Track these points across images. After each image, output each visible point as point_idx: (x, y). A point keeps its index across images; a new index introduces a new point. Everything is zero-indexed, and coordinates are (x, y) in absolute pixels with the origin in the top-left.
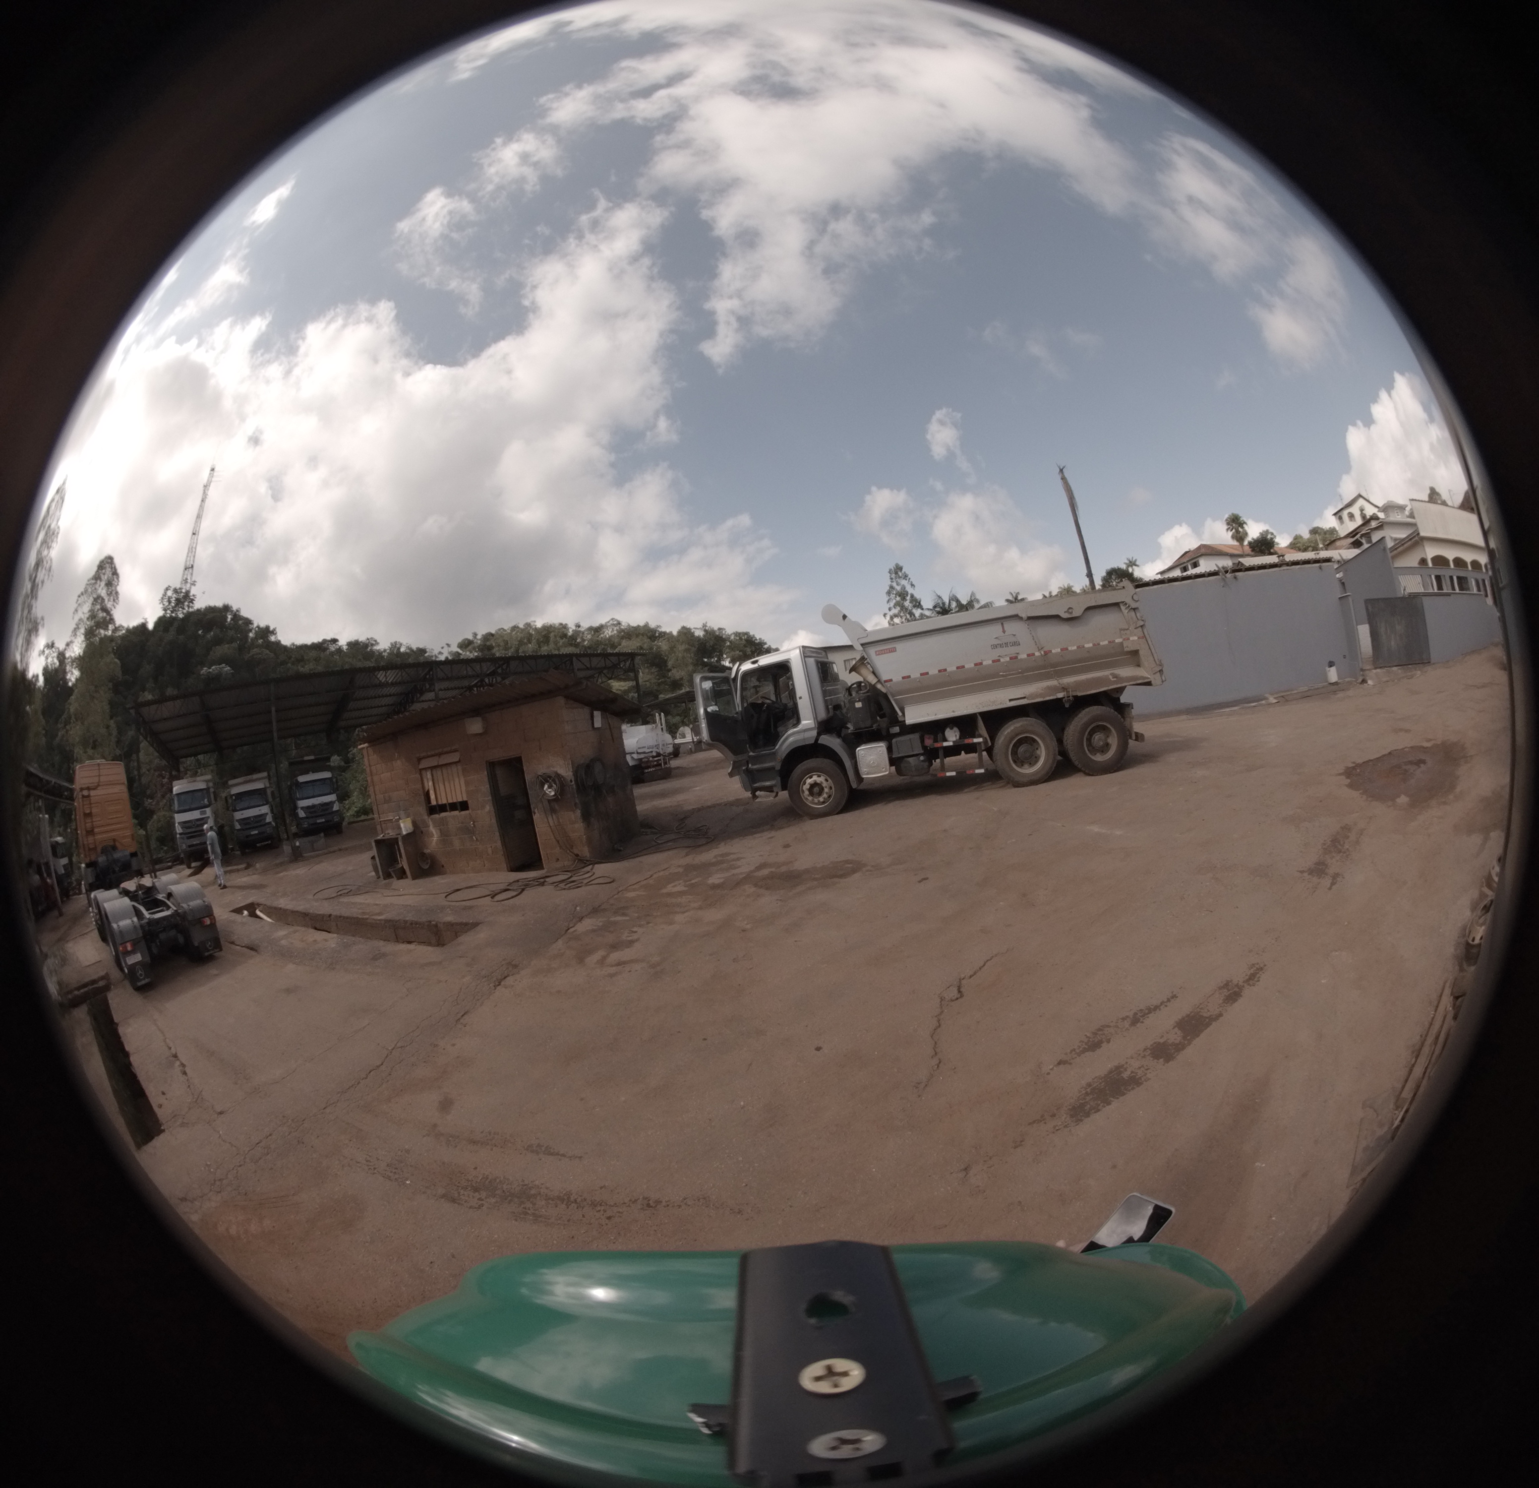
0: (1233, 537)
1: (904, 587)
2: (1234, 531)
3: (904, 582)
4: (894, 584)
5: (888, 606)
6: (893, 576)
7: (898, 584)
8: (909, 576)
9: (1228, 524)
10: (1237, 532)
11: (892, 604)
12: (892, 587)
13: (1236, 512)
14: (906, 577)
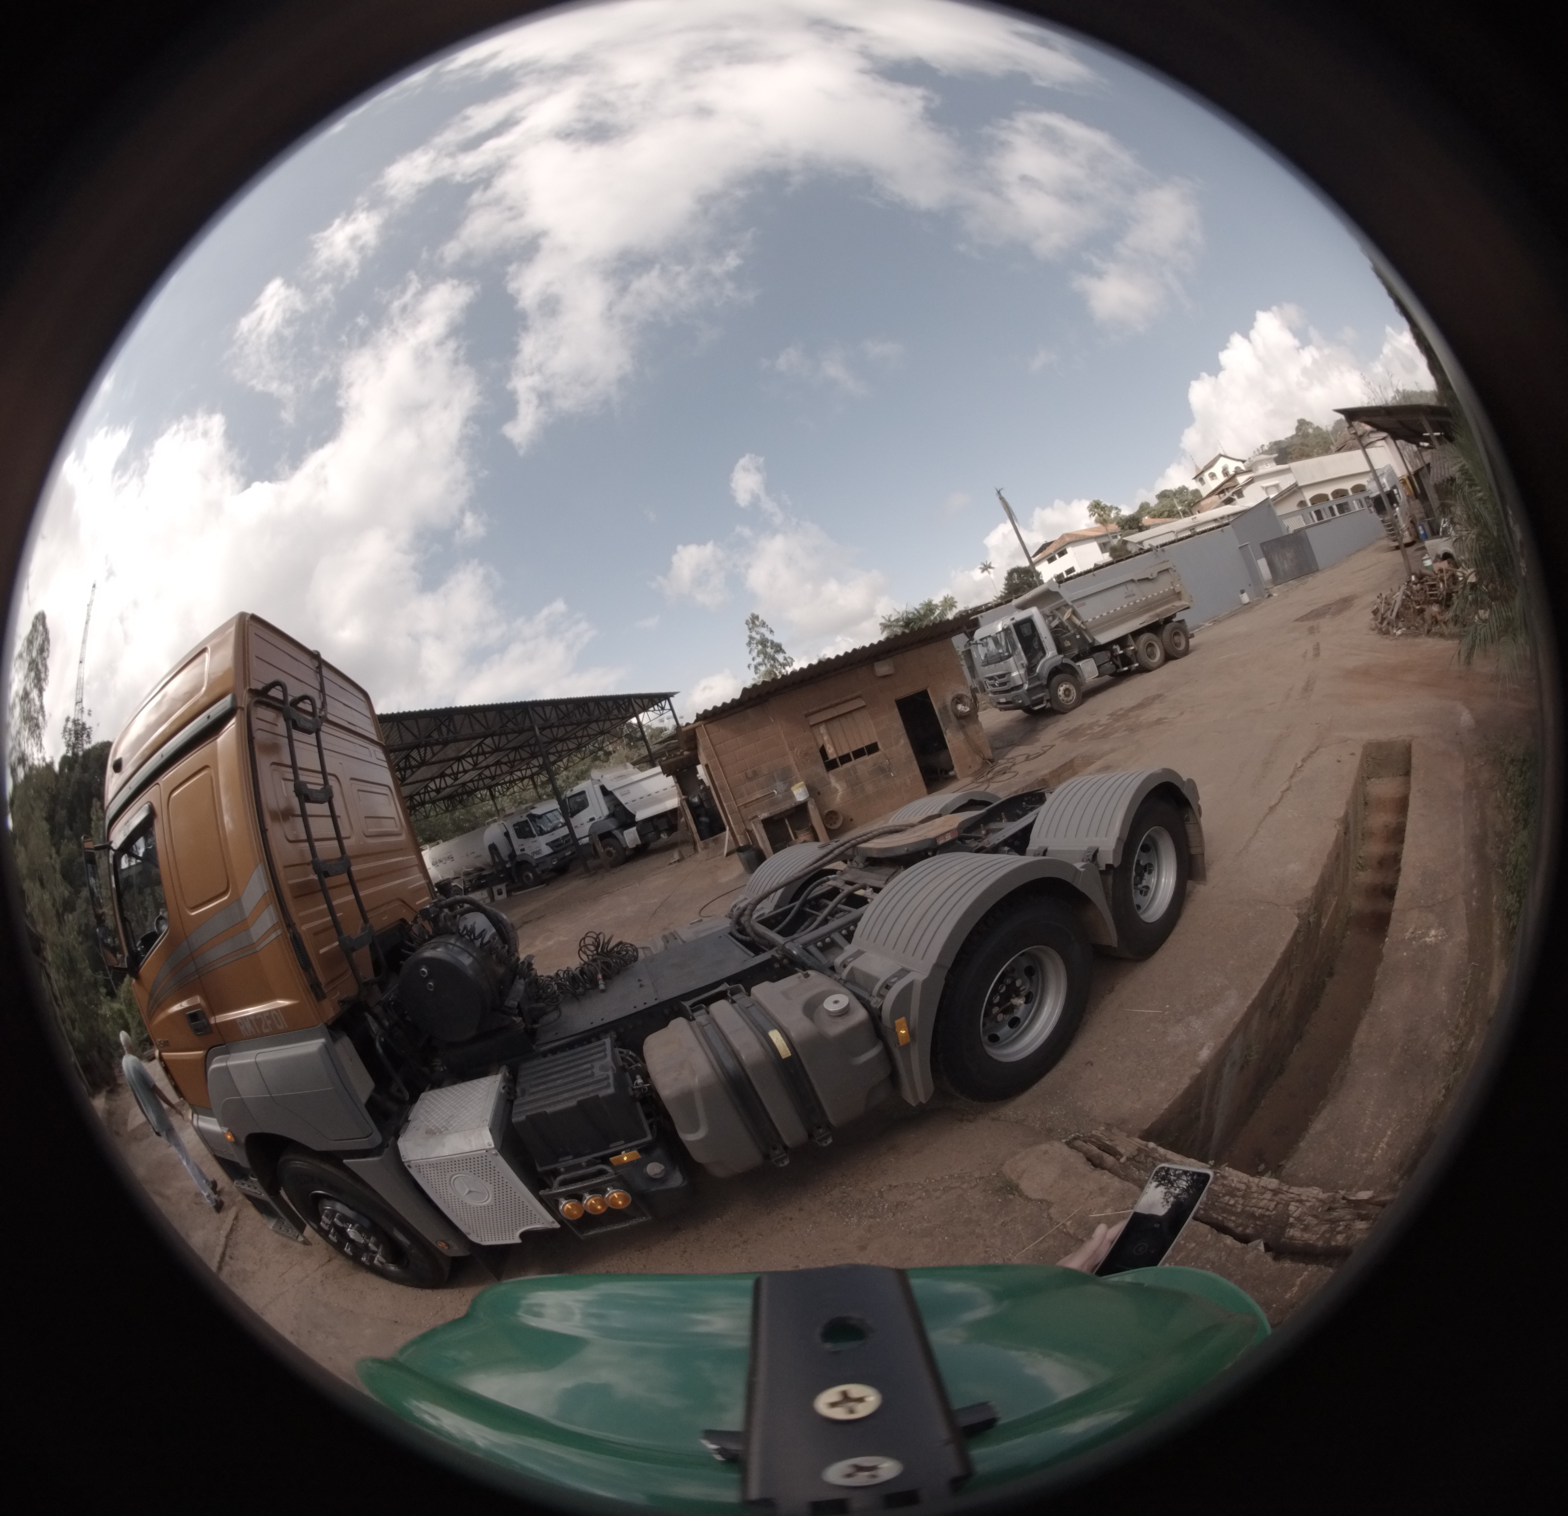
0: (1096, 521)
1: (763, 635)
2: (1096, 515)
3: (763, 630)
4: (754, 634)
5: (751, 657)
6: (751, 625)
7: (757, 633)
8: (767, 623)
9: (1090, 510)
10: (1100, 515)
11: (755, 653)
12: (751, 638)
13: (1096, 499)
14: (763, 624)
